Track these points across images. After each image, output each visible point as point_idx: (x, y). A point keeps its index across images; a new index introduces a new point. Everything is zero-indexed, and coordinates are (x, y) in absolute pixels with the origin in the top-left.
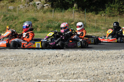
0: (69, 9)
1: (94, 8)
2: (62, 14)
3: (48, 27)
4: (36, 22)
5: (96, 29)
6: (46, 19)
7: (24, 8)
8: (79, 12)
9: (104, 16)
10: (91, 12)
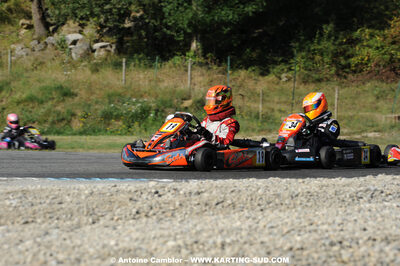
0: (176, 57)
1: (254, 55)
2: (151, 73)
3: (107, 117)
4: (69, 101)
5: (262, 122)
6: (101, 89)
7: (27, 55)
8: (209, 68)
9: (289, 80)
10: (247, 69)
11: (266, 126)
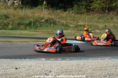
0: (39, 6)
3: (19, 24)
4: (8, 19)
6: (17, 16)
8: (49, 9)
9: (72, 13)
10: (60, 9)
11: (66, 28)
